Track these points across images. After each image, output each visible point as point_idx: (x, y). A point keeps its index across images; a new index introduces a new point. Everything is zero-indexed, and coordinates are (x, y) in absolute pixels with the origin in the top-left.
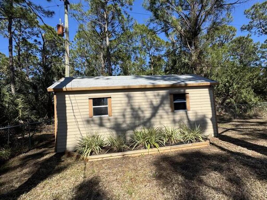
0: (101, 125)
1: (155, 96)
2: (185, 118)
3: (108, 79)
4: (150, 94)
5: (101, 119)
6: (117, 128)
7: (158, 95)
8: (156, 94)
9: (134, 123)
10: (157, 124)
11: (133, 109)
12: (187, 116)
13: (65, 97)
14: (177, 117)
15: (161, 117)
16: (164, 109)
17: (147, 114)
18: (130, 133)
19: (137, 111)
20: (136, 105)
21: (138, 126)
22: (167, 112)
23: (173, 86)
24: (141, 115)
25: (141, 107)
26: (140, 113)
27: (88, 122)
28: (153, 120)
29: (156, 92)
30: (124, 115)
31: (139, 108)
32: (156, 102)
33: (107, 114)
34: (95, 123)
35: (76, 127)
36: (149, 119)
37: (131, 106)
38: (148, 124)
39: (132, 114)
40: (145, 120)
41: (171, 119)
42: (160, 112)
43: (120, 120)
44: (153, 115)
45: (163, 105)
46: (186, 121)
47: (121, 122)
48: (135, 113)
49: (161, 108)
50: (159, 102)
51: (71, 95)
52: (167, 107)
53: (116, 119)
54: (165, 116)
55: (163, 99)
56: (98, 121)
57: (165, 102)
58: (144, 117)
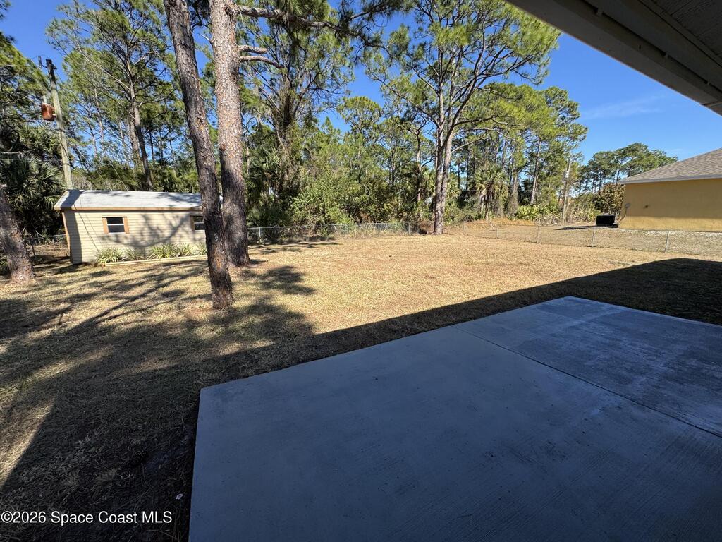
0: (118, 241)
1: (174, 217)
3: (127, 196)
4: (168, 215)
5: (117, 236)
6: (135, 244)
7: (177, 217)
9: (153, 241)
10: (177, 241)
11: (151, 228)
13: (74, 215)
14: (198, 237)
15: (181, 236)
16: (184, 230)
17: (167, 233)
18: (148, 249)
19: (155, 230)
20: (154, 225)
21: (157, 243)
22: (187, 232)
23: (192, 210)
24: (160, 234)
25: (160, 226)
26: (158, 232)
27: (103, 238)
28: (173, 238)
29: (175, 214)
30: (142, 234)
31: (158, 228)
32: (175, 223)
33: (124, 231)
34: (110, 240)
35: (91, 242)
36: (169, 238)
37: (149, 225)
38: (168, 242)
39: (150, 233)
40: (164, 239)
41: (192, 237)
42: (180, 232)
43: (138, 238)
44: (173, 234)
45: (182, 226)
47: (139, 240)
48: (154, 232)
49: (180, 228)
50: (178, 223)
51: (81, 214)
52: (187, 228)
53: (133, 236)
54: (185, 235)
55: (183, 221)
56: (114, 238)
57: (184, 223)
58: (163, 235)
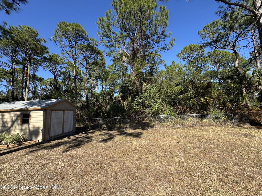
2: (28, 128)
4: (12, 114)
7: (16, 114)
8: (15, 114)
9: (2, 130)
10: (13, 131)
11: (3, 122)
12: (29, 128)
14: (24, 128)
15: (15, 128)
16: (17, 123)
17: (9, 125)
20: (5, 120)
21: (4, 131)
22: (19, 125)
24: (6, 126)
25: (7, 121)
26: (6, 124)
28: (11, 129)
31: (6, 122)
32: (14, 118)
37: (3, 120)
38: (9, 131)
39: (2, 125)
40: (8, 128)
42: (15, 124)
44: (12, 126)
45: (17, 121)
46: (28, 130)
48: (4, 124)
49: (16, 122)
50: (16, 119)
52: (19, 122)
54: (17, 127)
55: (18, 116)
57: (19, 119)
58: (7, 126)
